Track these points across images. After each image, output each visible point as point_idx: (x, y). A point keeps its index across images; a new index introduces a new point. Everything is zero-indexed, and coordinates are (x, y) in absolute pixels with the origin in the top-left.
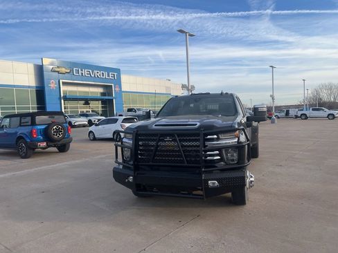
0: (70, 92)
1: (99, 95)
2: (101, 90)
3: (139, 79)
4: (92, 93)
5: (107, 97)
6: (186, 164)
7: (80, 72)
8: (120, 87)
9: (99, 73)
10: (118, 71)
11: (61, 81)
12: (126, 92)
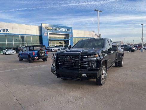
0: (52, 37)
1: (64, 39)
2: (64, 36)
3: (80, 32)
4: (61, 37)
5: (66, 40)
6: (74, 67)
7: (56, 29)
8: (72, 35)
9: (63, 29)
10: (71, 28)
11: (48, 33)
12: (75, 37)
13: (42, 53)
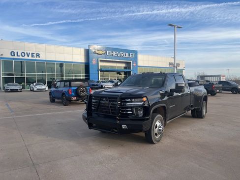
0: (104, 66)
1: (123, 69)
2: (124, 65)
3: (151, 57)
4: (118, 67)
5: (127, 70)
6: (111, 114)
7: (111, 53)
8: (137, 63)
10: (136, 52)
11: (99, 59)
12: (141, 66)
13: (83, 91)
